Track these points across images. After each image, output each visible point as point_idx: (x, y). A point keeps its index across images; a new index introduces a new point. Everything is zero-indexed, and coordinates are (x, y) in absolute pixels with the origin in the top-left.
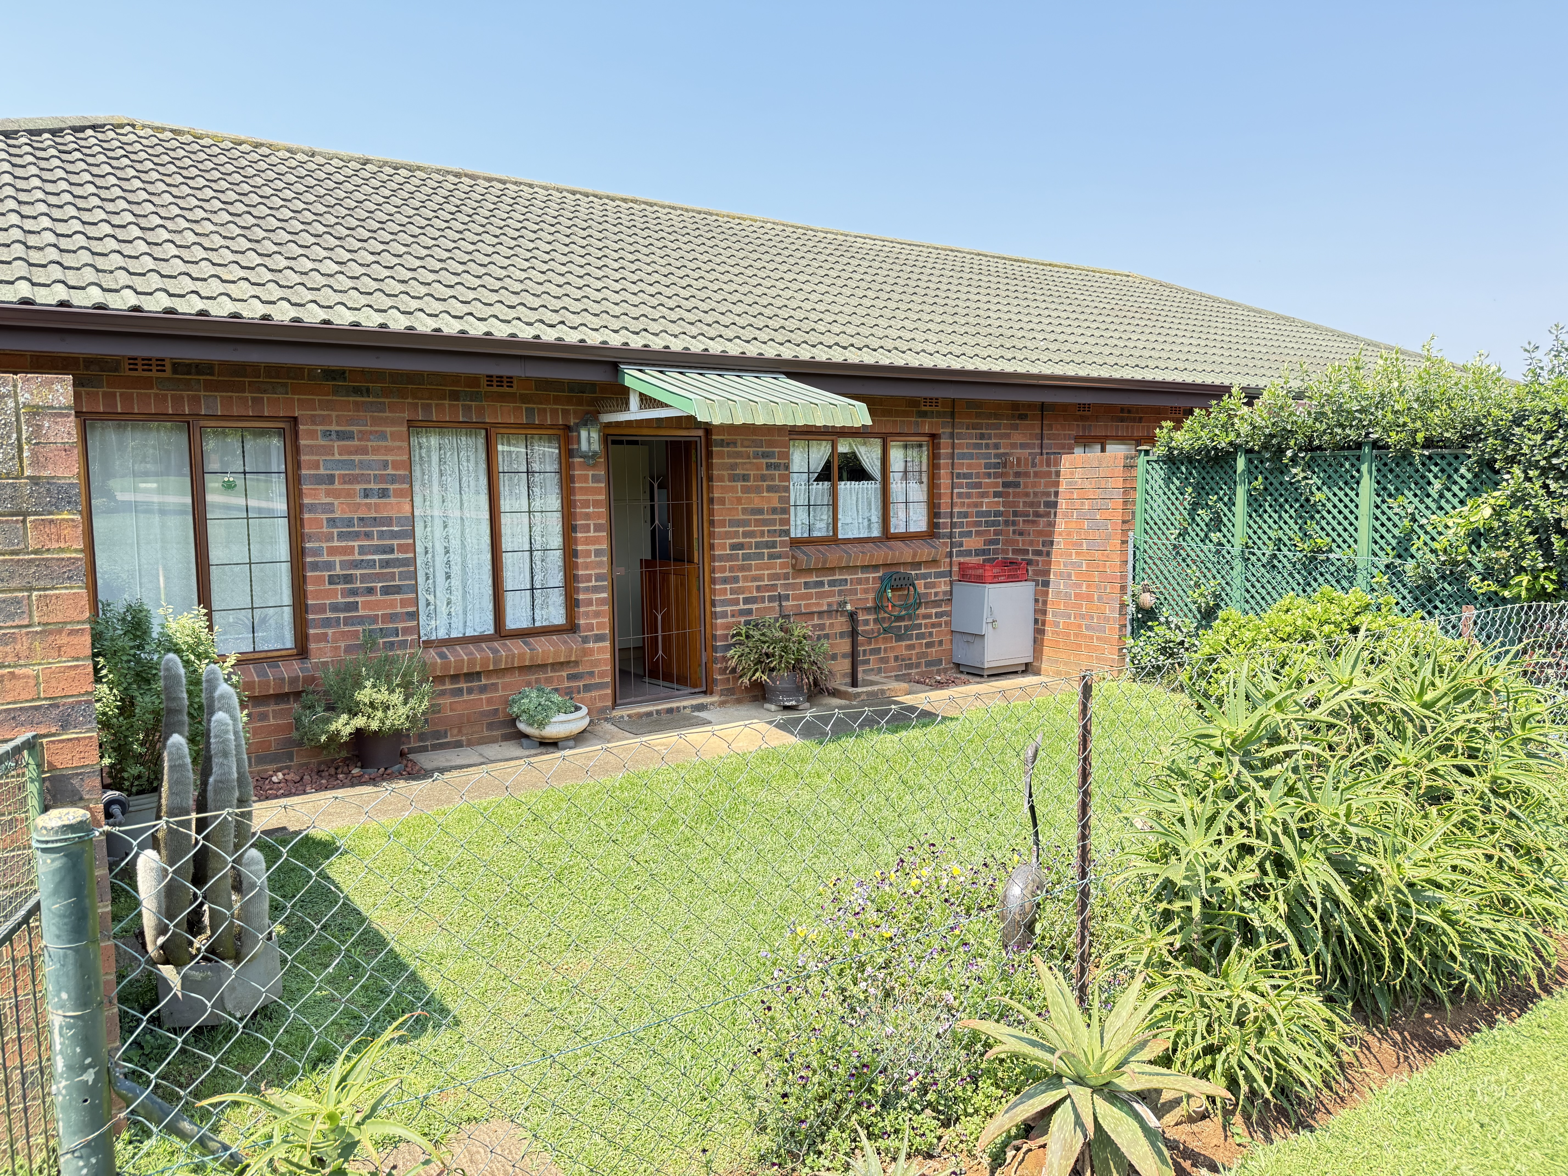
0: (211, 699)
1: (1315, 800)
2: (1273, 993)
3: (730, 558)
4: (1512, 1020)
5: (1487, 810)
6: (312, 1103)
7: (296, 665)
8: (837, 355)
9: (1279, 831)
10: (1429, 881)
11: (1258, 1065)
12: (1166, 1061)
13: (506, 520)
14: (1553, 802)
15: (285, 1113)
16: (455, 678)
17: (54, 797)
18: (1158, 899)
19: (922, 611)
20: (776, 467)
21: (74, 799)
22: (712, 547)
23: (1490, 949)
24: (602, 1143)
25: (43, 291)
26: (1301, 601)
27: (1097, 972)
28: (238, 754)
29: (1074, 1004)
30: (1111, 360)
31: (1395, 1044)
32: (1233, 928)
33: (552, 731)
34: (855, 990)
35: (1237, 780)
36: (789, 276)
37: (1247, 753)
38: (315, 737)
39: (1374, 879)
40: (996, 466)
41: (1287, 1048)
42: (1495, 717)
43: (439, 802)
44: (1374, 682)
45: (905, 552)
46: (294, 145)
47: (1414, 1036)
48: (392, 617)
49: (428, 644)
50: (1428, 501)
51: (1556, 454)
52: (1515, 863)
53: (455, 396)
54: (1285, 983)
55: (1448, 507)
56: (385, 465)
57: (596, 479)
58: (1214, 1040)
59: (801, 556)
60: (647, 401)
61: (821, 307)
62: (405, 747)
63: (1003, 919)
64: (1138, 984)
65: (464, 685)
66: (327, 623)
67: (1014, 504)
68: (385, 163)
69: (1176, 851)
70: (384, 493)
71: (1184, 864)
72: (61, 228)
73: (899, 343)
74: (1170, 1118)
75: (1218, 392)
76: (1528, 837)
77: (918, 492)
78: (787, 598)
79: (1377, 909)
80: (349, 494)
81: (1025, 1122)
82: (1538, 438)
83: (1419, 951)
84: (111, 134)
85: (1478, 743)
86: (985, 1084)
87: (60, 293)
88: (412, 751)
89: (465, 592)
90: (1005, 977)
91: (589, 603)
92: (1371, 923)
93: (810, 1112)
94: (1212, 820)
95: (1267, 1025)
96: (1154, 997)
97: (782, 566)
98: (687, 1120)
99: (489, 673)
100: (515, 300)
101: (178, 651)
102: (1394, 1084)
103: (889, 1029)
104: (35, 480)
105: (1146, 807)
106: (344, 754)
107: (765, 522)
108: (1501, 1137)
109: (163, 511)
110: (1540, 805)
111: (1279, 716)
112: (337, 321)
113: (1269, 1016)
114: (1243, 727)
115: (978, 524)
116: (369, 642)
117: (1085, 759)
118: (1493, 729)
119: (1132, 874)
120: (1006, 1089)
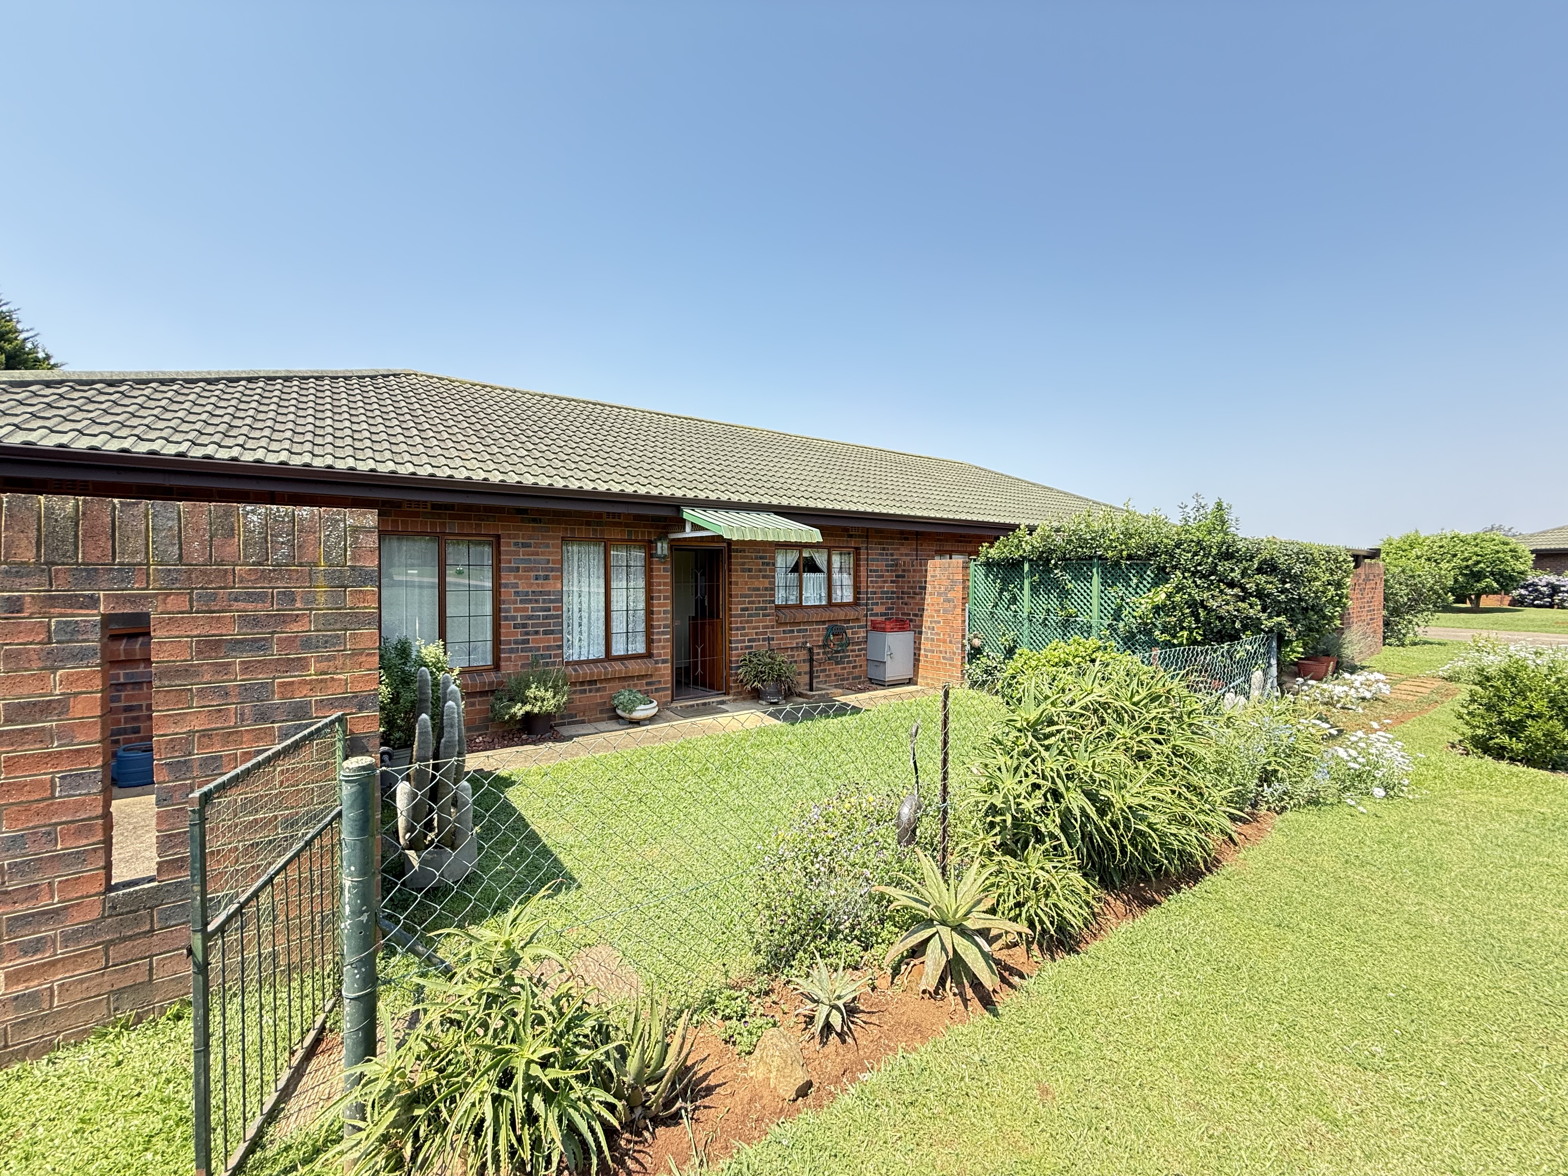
0: (445, 694)
1: (1074, 758)
2: (1053, 871)
3: (741, 616)
4: (1190, 888)
5: (1171, 764)
6: (493, 934)
7: (493, 675)
8: (803, 503)
9: (1055, 776)
10: (1140, 805)
11: (1046, 914)
12: (993, 911)
13: (614, 593)
14: (1208, 761)
15: (479, 940)
16: (582, 683)
17: (351, 750)
18: (986, 815)
19: (850, 647)
20: (768, 564)
21: (364, 751)
22: (730, 609)
23: (1176, 845)
24: (664, 960)
25: (361, 463)
26: (1062, 644)
27: (952, 858)
28: (459, 725)
29: (940, 877)
30: (954, 509)
31: (1124, 902)
32: (1030, 832)
33: (638, 714)
34: (813, 869)
35: (1031, 746)
36: (776, 460)
37: (1035, 730)
38: (503, 716)
39: (1109, 804)
40: (892, 565)
41: (1063, 904)
42: (1173, 711)
43: (572, 755)
44: (1105, 690)
45: (841, 614)
46: (504, 387)
47: (1135, 897)
48: (548, 648)
49: (568, 663)
50: (1130, 589)
51: (1200, 564)
52: (1189, 795)
53: (588, 524)
54: (1060, 865)
55: (1141, 593)
56: (548, 562)
57: (665, 570)
58: (1021, 899)
59: (781, 615)
60: (696, 527)
61: (793, 476)
62: (553, 723)
63: (898, 827)
64: (976, 865)
65: (587, 688)
66: (511, 651)
67: (903, 587)
68: (555, 397)
69: (997, 787)
70: (546, 578)
71: (1002, 795)
72: (373, 429)
73: (837, 497)
74: (997, 946)
75: (1014, 528)
76: (1194, 780)
77: (848, 579)
78: (773, 639)
79: (1111, 822)
80: (528, 578)
81: (911, 948)
82: (1189, 555)
83: (1135, 846)
84: (404, 379)
85: (1165, 726)
86: (888, 925)
87: (371, 464)
88: (557, 725)
89: (589, 634)
90: (900, 861)
91: (660, 641)
92: (1108, 829)
93: (786, 941)
94: (1017, 769)
95: (1051, 890)
96: (986, 873)
97: (770, 621)
98: (714, 946)
99: (601, 681)
100: (624, 471)
101: (427, 666)
102: (1126, 925)
103: (833, 892)
104: (353, 568)
105: (979, 761)
106: (518, 726)
107: (761, 596)
108: (1187, 958)
109: (421, 586)
110: (1200, 762)
111: (1053, 709)
112: (525, 482)
113: (1052, 885)
114: (1033, 717)
115: (882, 598)
116: (535, 663)
117: (946, 734)
118: (1172, 718)
119: (972, 800)
120: (901, 928)
